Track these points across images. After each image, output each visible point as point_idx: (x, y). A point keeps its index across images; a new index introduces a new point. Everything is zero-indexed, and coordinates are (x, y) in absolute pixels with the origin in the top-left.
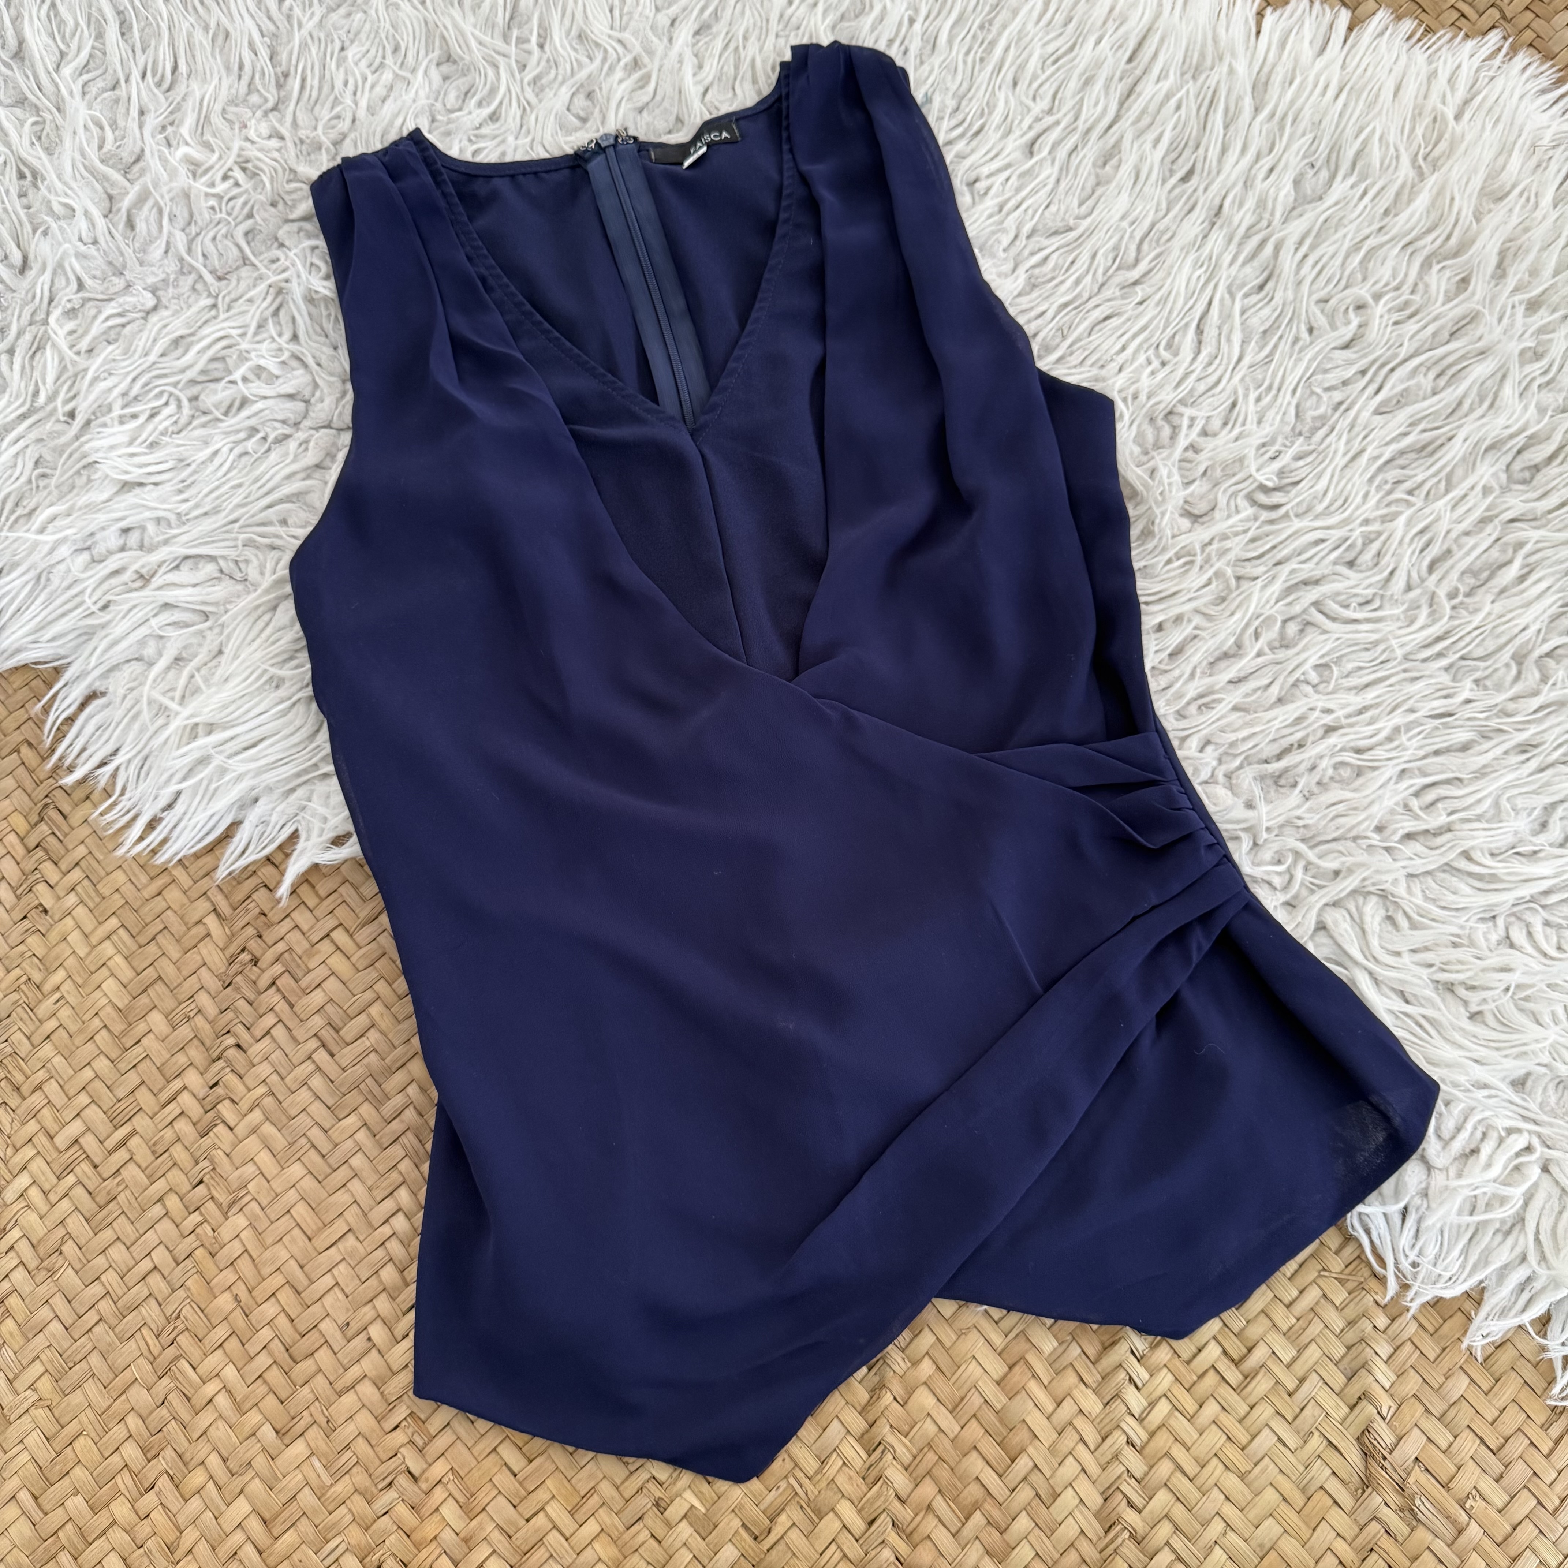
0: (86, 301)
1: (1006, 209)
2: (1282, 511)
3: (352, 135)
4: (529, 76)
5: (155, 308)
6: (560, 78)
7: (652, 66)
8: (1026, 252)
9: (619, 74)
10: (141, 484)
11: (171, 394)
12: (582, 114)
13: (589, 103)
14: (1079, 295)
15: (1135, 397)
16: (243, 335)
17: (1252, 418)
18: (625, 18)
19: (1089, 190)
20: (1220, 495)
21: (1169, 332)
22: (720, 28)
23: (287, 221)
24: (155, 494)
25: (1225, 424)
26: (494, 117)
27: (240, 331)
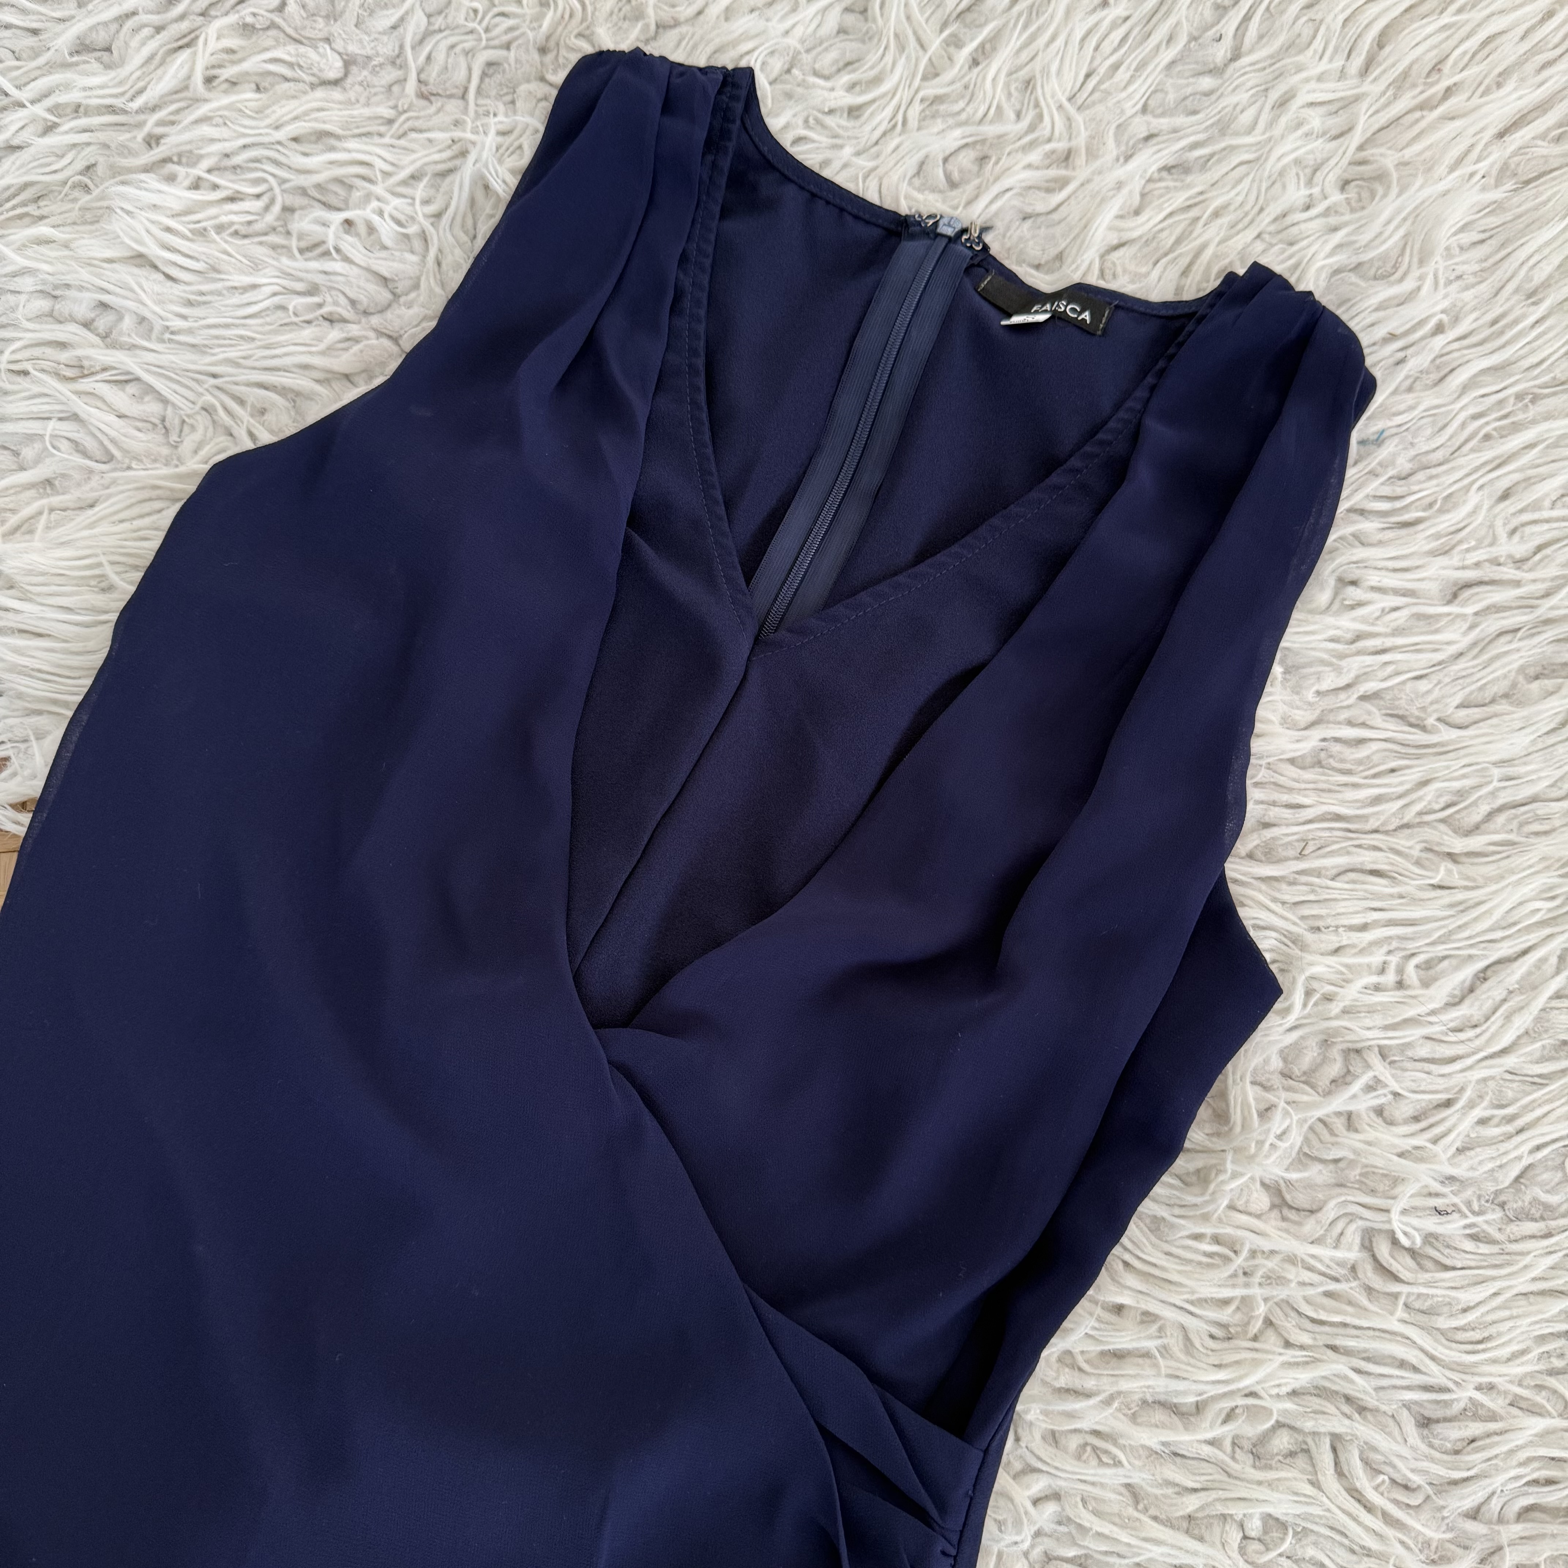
0: (273, 25)
1: (1361, 644)
2: (1395, 1288)
3: (684, 29)
4: (931, 90)
5: (336, 83)
6: (964, 116)
7: (1082, 171)
8: (1344, 715)
9: (1035, 157)
10: (155, 267)
11: (271, 189)
12: (956, 176)
13: (975, 168)
14: (1364, 818)
15: (1328, 998)
16: (387, 174)
17: (1454, 1140)
18: (1097, 95)
19: (1488, 694)
20: (1332, 1204)
21: (1440, 950)
22: (1199, 181)
23: (542, 79)
24: (157, 288)
25: (1416, 1119)
26: (854, 112)
27: (387, 168)
